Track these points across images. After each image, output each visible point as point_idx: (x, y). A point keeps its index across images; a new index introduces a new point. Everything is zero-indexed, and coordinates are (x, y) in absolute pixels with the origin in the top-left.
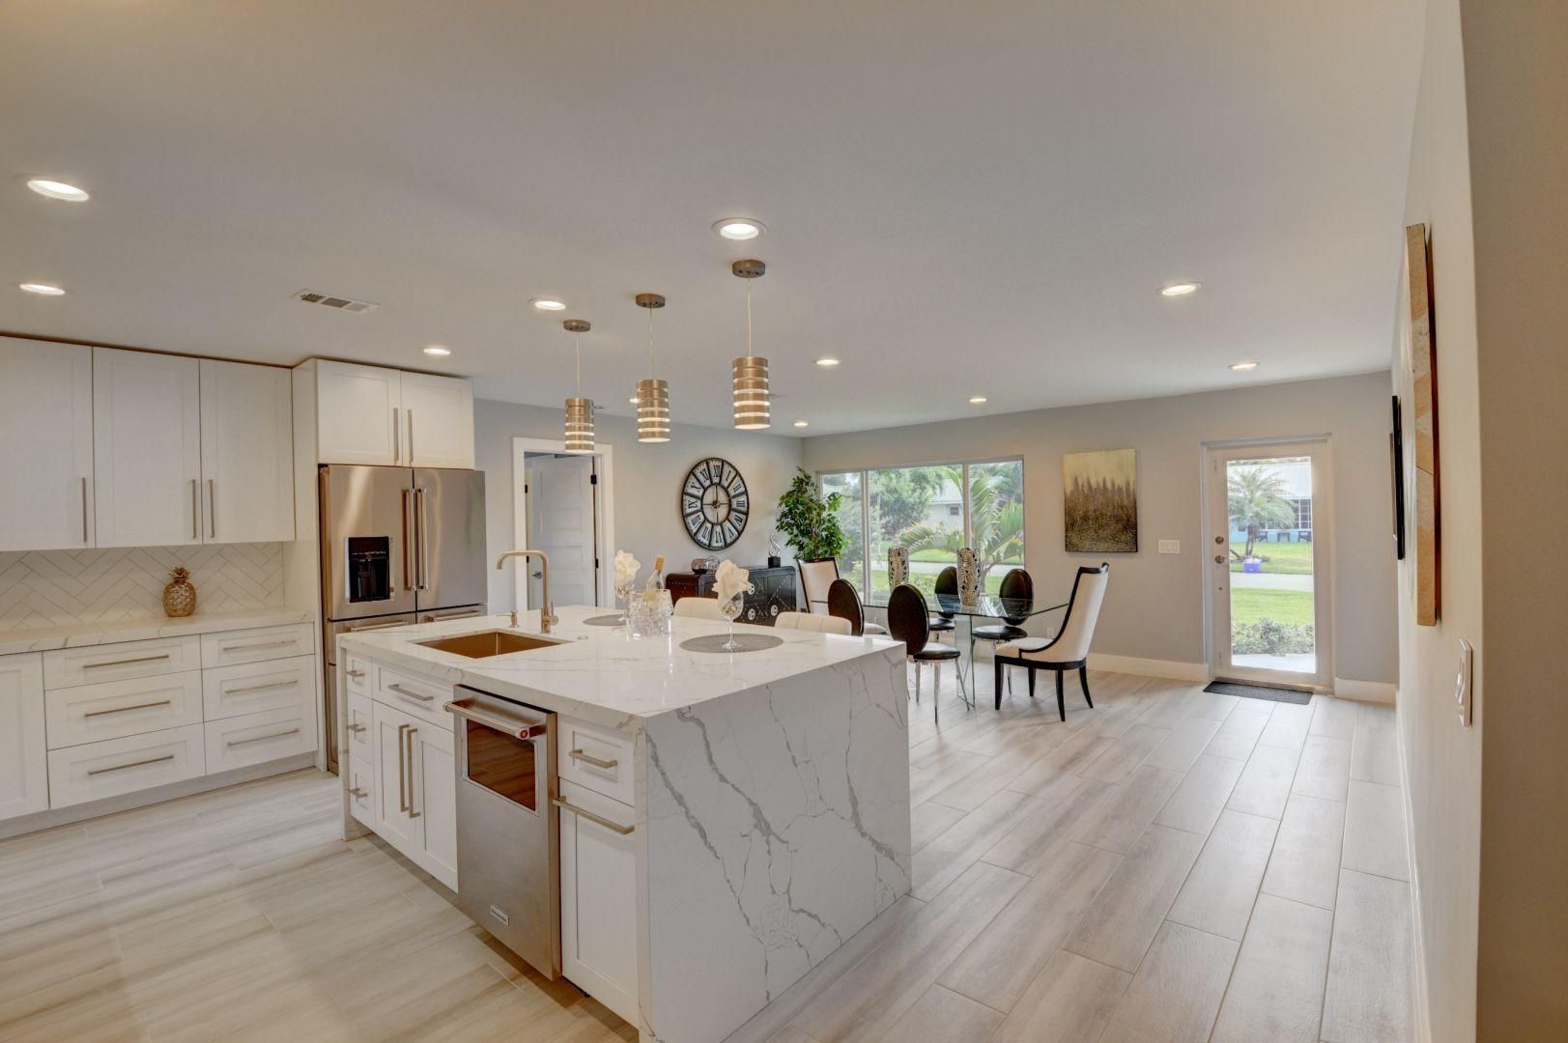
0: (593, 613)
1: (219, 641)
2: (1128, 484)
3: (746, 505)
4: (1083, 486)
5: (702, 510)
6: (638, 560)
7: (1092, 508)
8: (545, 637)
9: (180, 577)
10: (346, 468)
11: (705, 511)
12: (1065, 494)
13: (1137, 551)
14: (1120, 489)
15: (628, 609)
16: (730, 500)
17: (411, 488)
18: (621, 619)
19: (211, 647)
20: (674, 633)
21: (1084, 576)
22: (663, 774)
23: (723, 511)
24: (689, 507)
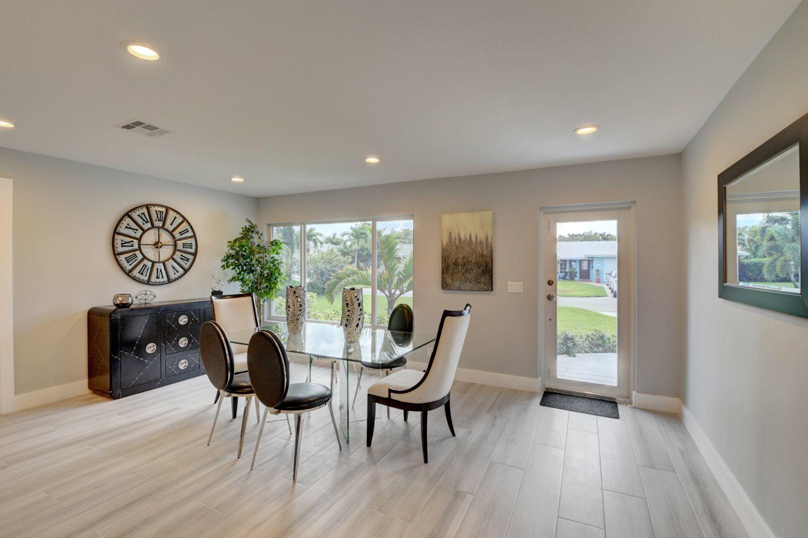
2: (487, 238)
3: (194, 247)
4: (455, 239)
5: (139, 249)
7: (461, 256)
11: (144, 250)
12: (443, 245)
13: (492, 290)
14: (481, 242)
16: (175, 242)
21: (448, 319)
23: (166, 252)
24: (122, 246)
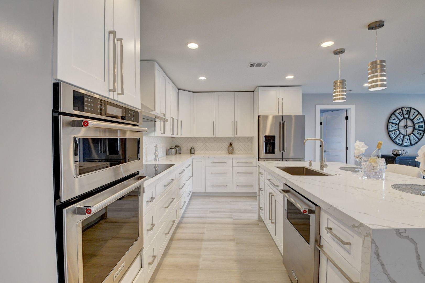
0: (344, 165)
1: (236, 160)
3: (424, 127)
5: (398, 129)
6: (366, 145)
8: (321, 172)
9: (231, 145)
10: (266, 117)
11: (400, 130)
15: (361, 165)
16: (414, 125)
17: (282, 122)
18: (357, 169)
19: (235, 161)
20: (386, 180)
22: (382, 265)
23: (410, 130)
24: (391, 128)
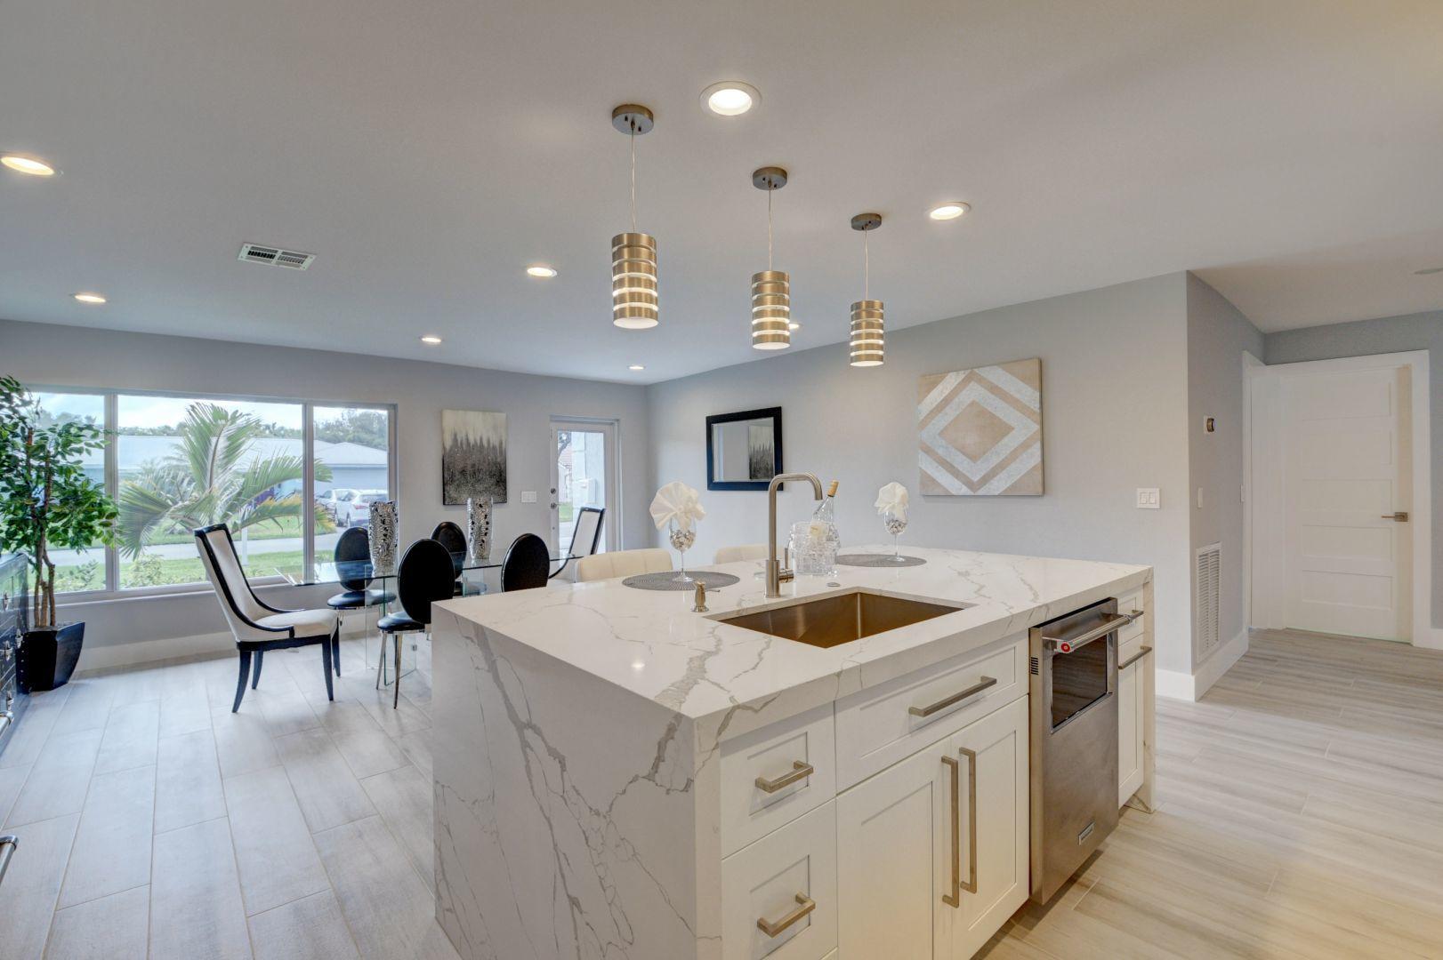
2: (501, 443)
4: (461, 444)
7: (470, 463)
12: (444, 448)
13: (506, 501)
14: (494, 448)
